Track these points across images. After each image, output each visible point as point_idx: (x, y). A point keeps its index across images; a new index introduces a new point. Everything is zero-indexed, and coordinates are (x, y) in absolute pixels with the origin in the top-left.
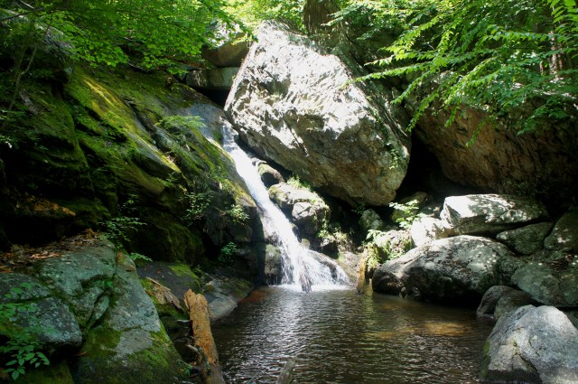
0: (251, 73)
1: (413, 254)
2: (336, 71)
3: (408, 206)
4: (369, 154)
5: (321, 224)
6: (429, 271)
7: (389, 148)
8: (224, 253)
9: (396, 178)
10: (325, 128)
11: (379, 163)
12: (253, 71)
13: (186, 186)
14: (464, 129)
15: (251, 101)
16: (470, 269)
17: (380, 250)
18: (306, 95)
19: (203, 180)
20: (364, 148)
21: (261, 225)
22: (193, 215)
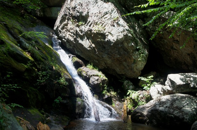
0: (68, 11)
1: (152, 102)
2: (112, 11)
3: (148, 78)
4: (128, 52)
5: (103, 87)
6: (161, 111)
7: (138, 50)
8: (56, 102)
9: (141, 64)
10: (106, 39)
11: (133, 57)
12: (69, 10)
13: (37, 68)
14: (177, 41)
15: (69, 25)
16: (183, 111)
17: (134, 100)
18: (97, 22)
19: (45, 65)
20: (126, 50)
21: (74, 88)
22: (40, 83)
